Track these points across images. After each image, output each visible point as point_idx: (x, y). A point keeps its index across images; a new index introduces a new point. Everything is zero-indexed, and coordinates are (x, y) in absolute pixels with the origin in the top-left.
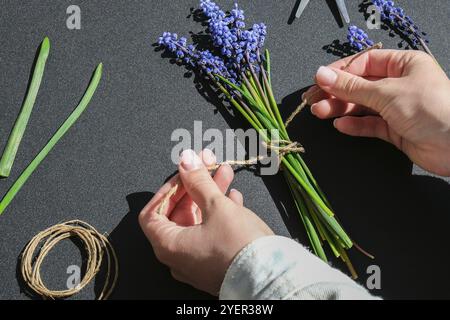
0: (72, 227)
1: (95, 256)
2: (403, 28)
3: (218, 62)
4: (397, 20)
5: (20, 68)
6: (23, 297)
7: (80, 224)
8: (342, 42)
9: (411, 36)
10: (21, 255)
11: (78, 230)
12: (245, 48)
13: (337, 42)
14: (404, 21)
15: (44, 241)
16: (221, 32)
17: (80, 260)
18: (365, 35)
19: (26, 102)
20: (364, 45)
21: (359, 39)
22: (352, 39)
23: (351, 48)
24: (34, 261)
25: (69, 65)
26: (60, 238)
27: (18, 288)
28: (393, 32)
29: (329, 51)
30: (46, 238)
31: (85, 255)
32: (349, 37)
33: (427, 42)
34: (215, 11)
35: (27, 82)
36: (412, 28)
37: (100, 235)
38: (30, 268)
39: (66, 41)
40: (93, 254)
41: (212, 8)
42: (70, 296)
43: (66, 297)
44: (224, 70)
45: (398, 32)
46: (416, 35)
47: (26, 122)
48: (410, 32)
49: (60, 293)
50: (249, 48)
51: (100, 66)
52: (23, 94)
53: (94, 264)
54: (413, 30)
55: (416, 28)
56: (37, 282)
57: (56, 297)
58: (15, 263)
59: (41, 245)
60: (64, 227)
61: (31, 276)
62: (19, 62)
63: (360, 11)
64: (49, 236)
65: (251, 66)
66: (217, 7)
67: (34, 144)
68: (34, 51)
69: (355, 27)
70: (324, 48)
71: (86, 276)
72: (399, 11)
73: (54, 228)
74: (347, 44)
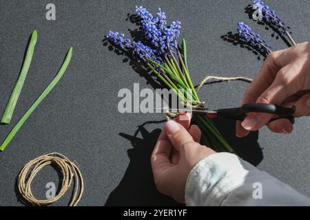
0: (52, 157)
1: (68, 177)
2: (274, 24)
3: (147, 50)
4: (270, 18)
5: (17, 51)
6: (19, 204)
7: (57, 156)
8: (233, 33)
9: (280, 29)
10: (18, 176)
11: (57, 159)
12: (166, 40)
13: (230, 33)
14: (275, 19)
15: (33, 167)
16: (150, 30)
17: (57, 180)
18: (249, 28)
19: (21, 74)
20: (248, 35)
21: (245, 31)
22: (240, 32)
23: (240, 37)
24: (27, 180)
25: (50, 49)
26: (44, 164)
27: (16, 198)
28: (268, 26)
29: (225, 39)
30: (35, 165)
31: (61, 176)
32: (238, 30)
33: (290, 33)
34: (146, 14)
35: (22, 60)
36: (280, 24)
37: (71, 163)
38: (24, 185)
39: (48, 32)
40: (66, 176)
41: (143, 13)
42: (51, 203)
43: (48, 204)
44: (152, 55)
45: (271, 27)
46: (283, 29)
47: (21, 87)
48: (280, 26)
49: (44, 202)
50: (169, 40)
51: (71, 49)
52: (20, 68)
53: (67, 182)
54: (282, 25)
55: (283, 24)
56: (29, 194)
57: (41, 204)
58: (14, 181)
59: (31, 169)
60: (47, 157)
61: (25, 190)
62: (17, 47)
63: (246, 12)
64: (36, 163)
65: (171, 52)
66: (147, 12)
67: (27, 102)
68: (27, 39)
69: (242, 23)
70: (222, 37)
71: (62, 191)
72: (272, 12)
73: (40, 158)
74: (237, 35)
